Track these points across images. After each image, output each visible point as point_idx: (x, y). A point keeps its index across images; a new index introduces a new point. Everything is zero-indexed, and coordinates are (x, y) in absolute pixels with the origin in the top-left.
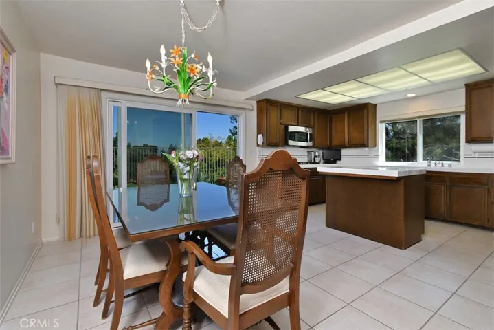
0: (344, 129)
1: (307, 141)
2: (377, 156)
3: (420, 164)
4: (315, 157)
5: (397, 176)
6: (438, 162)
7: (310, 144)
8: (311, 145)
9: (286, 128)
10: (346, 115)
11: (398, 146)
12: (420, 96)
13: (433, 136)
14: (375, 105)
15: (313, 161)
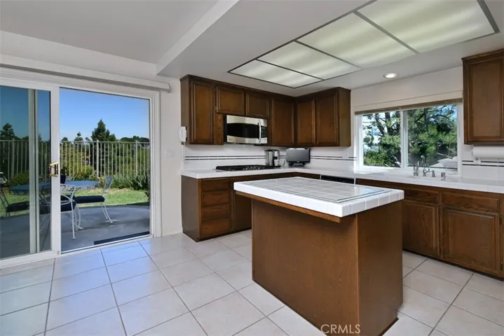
0: (311, 122)
1: (258, 138)
2: (352, 159)
3: (405, 172)
4: (275, 158)
5: (340, 215)
6: (427, 169)
7: (264, 141)
8: (266, 142)
9: (225, 119)
10: (313, 104)
11: (391, 142)
12: (403, 78)
13: (426, 133)
14: (348, 92)
15: (271, 164)
